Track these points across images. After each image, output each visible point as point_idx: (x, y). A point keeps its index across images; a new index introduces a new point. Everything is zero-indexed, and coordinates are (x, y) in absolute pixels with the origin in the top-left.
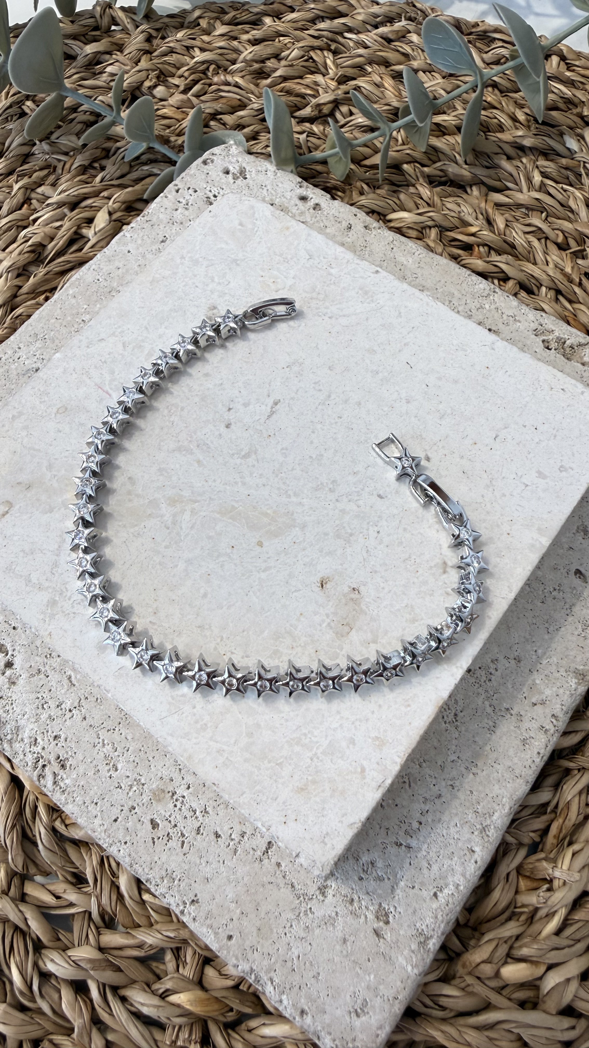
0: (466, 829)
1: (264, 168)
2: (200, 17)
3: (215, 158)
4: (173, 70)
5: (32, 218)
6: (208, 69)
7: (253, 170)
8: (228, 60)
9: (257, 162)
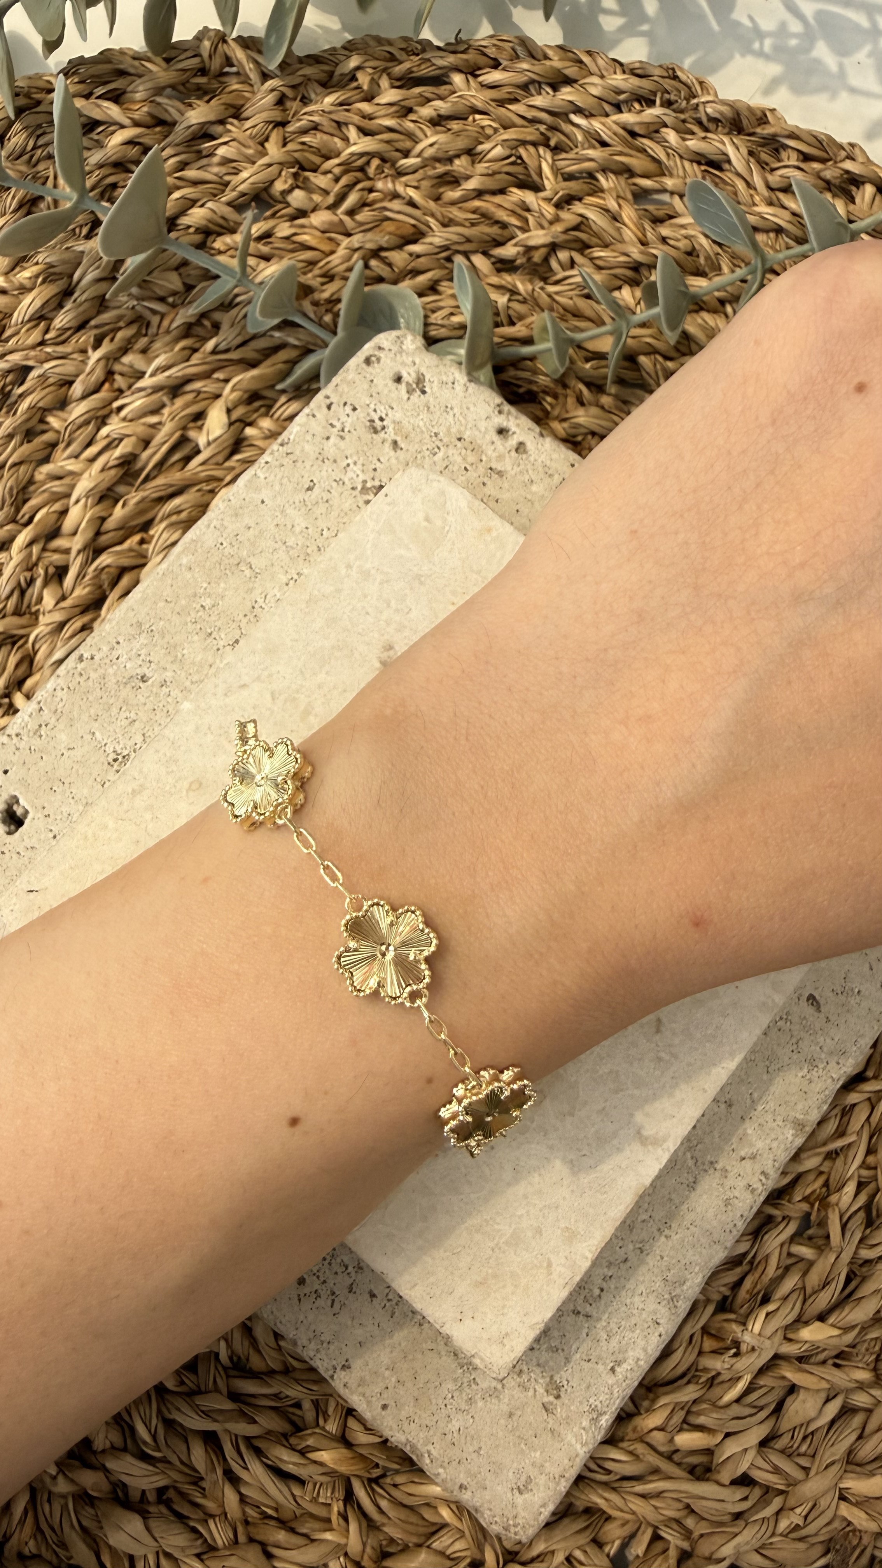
0: (652, 1298)
1: (451, 379)
2: (358, 68)
3: (381, 354)
4: (317, 160)
5: (115, 405)
6: (368, 163)
7: (435, 379)
8: (397, 150)
9: (441, 367)
